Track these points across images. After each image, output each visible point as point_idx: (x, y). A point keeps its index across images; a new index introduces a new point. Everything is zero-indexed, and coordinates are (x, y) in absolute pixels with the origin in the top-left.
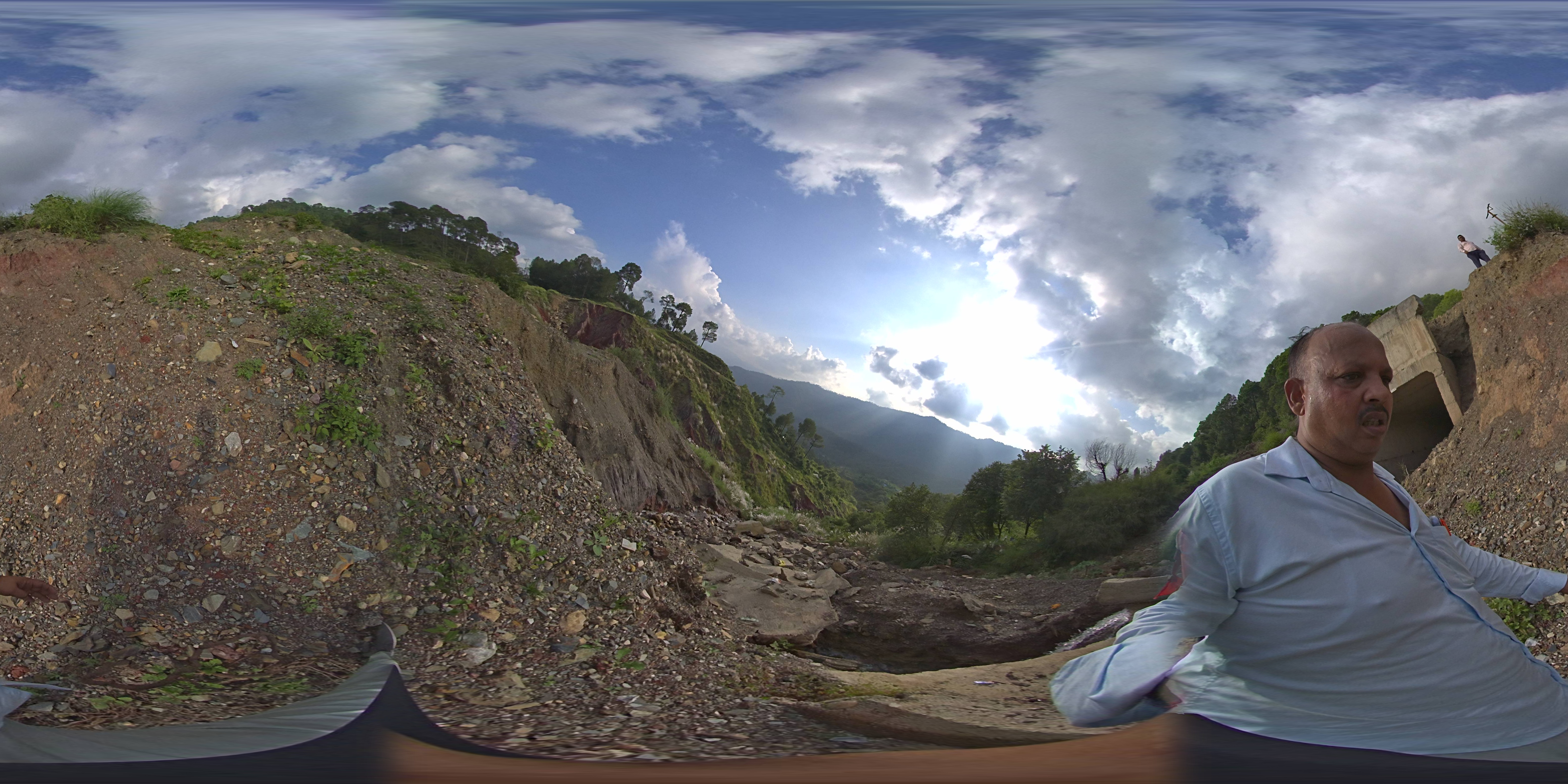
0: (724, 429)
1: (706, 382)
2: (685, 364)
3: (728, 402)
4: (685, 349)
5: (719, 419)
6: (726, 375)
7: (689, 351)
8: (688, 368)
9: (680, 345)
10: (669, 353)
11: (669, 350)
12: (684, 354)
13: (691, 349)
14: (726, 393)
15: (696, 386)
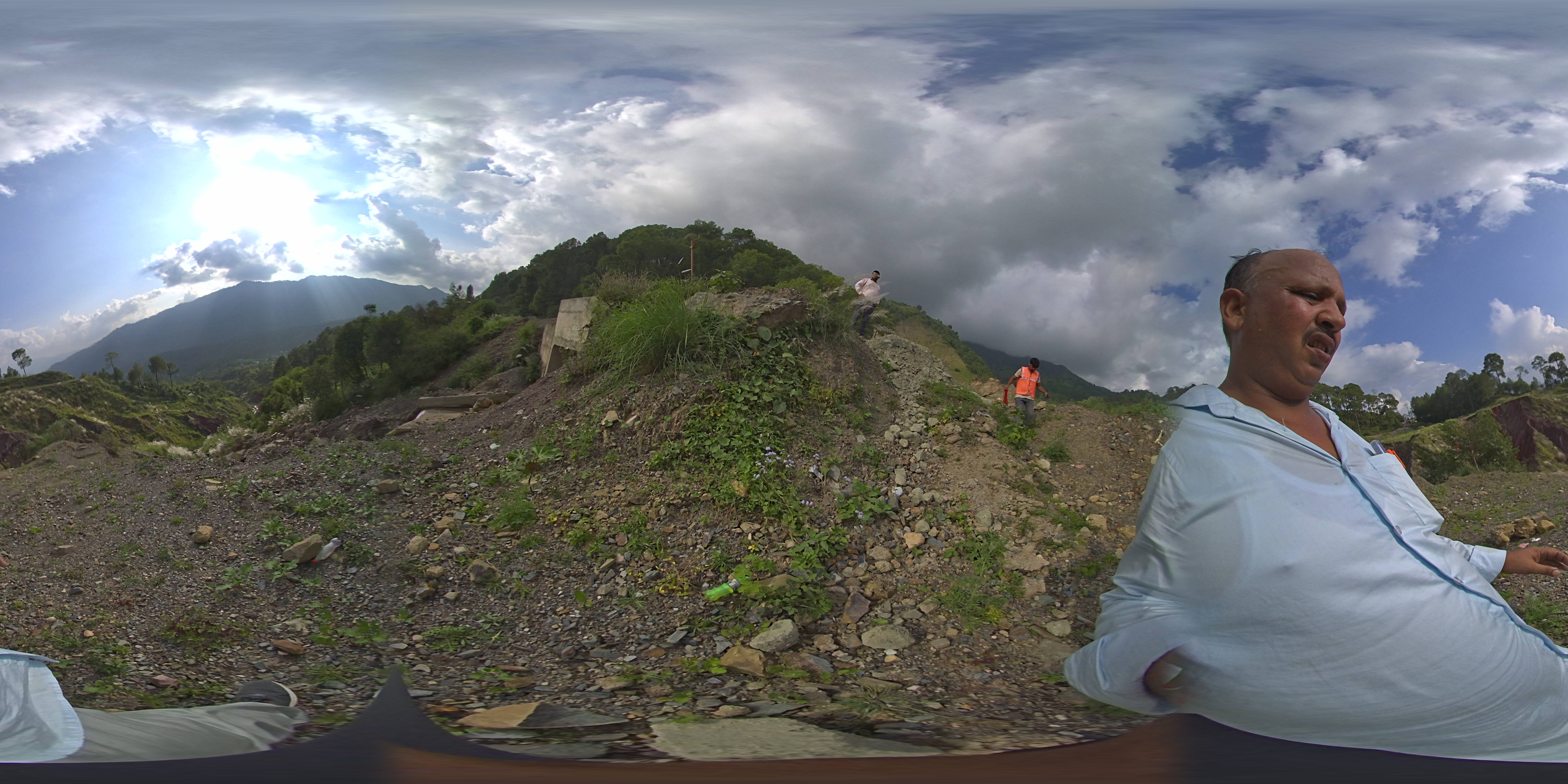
0: (102, 419)
1: (56, 398)
2: (30, 398)
3: (85, 397)
4: (19, 388)
5: (92, 415)
6: (65, 379)
7: (22, 387)
8: (35, 400)
9: (13, 388)
10: (11, 401)
11: (9, 399)
12: (22, 392)
13: (23, 384)
14: (78, 393)
15: (54, 407)
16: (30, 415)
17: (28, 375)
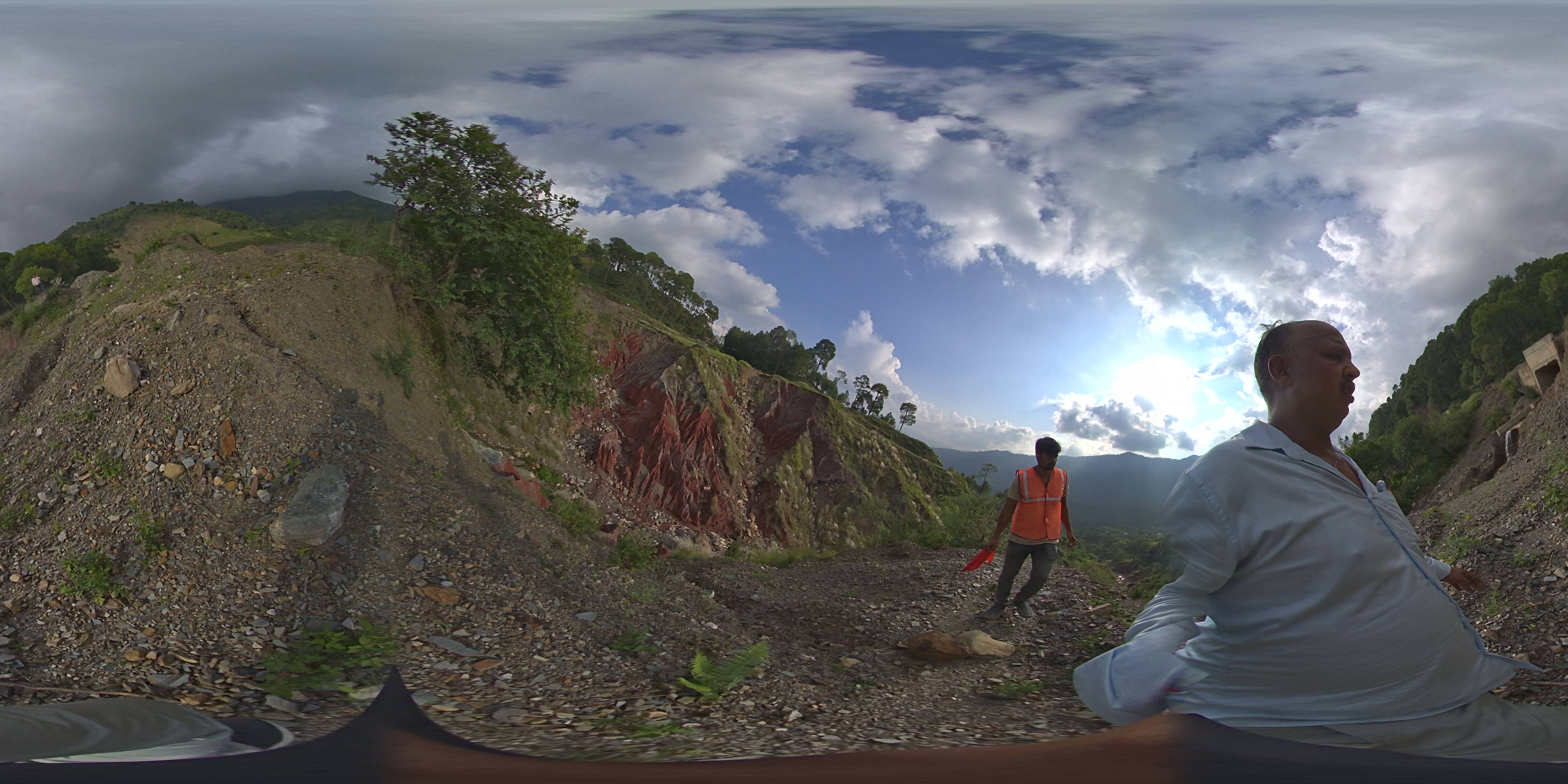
1: (913, 471)
2: (888, 453)
4: (886, 436)
6: (933, 461)
7: (889, 438)
8: (892, 458)
9: (880, 432)
10: (870, 442)
11: (870, 438)
12: (886, 442)
13: (892, 436)
14: (938, 481)
15: (904, 478)
16: (877, 468)
17: (902, 432)
